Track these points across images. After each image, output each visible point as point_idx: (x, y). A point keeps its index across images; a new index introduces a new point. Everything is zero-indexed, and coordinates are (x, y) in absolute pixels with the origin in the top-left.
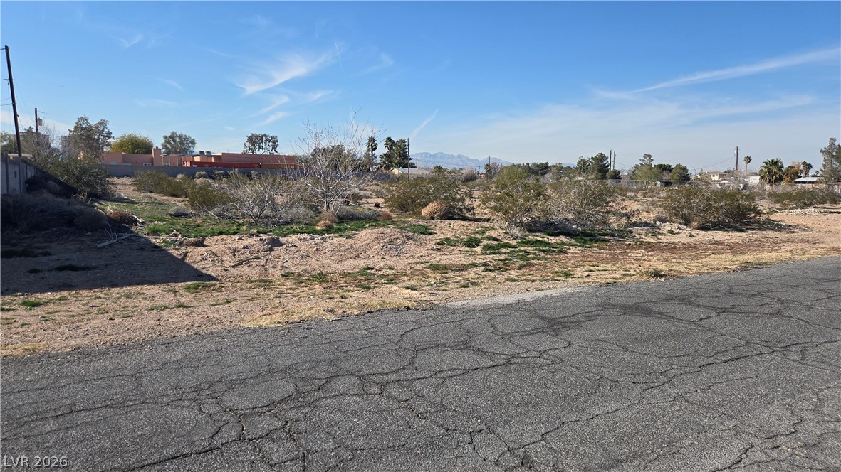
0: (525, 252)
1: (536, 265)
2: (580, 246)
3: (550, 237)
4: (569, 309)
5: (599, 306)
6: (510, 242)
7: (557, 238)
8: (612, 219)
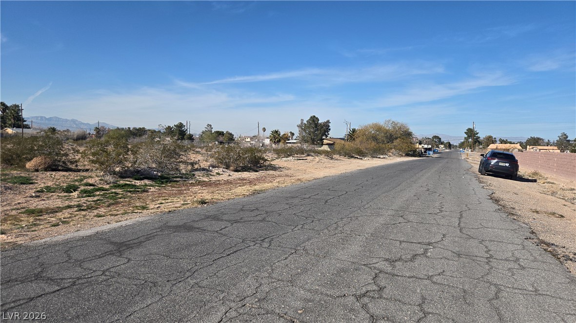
0: (115, 193)
1: (122, 202)
2: (158, 186)
3: (136, 181)
4: (136, 233)
5: (159, 228)
6: (104, 186)
7: (142, 181)
8: (182, 167)
